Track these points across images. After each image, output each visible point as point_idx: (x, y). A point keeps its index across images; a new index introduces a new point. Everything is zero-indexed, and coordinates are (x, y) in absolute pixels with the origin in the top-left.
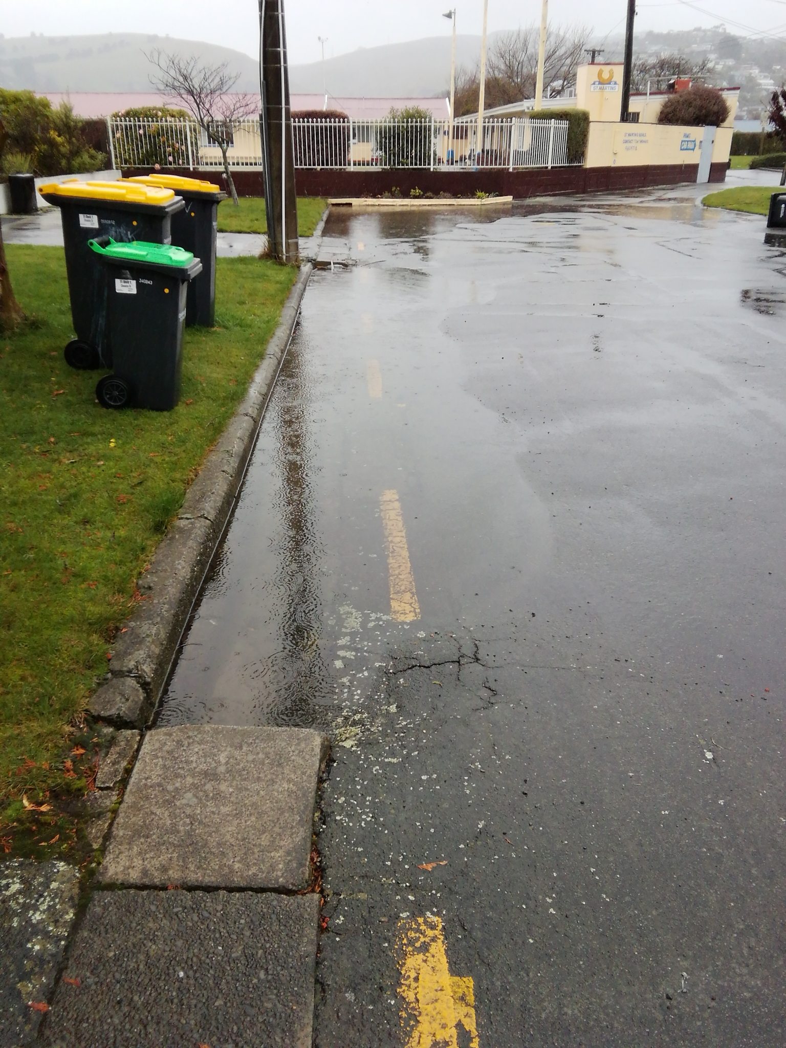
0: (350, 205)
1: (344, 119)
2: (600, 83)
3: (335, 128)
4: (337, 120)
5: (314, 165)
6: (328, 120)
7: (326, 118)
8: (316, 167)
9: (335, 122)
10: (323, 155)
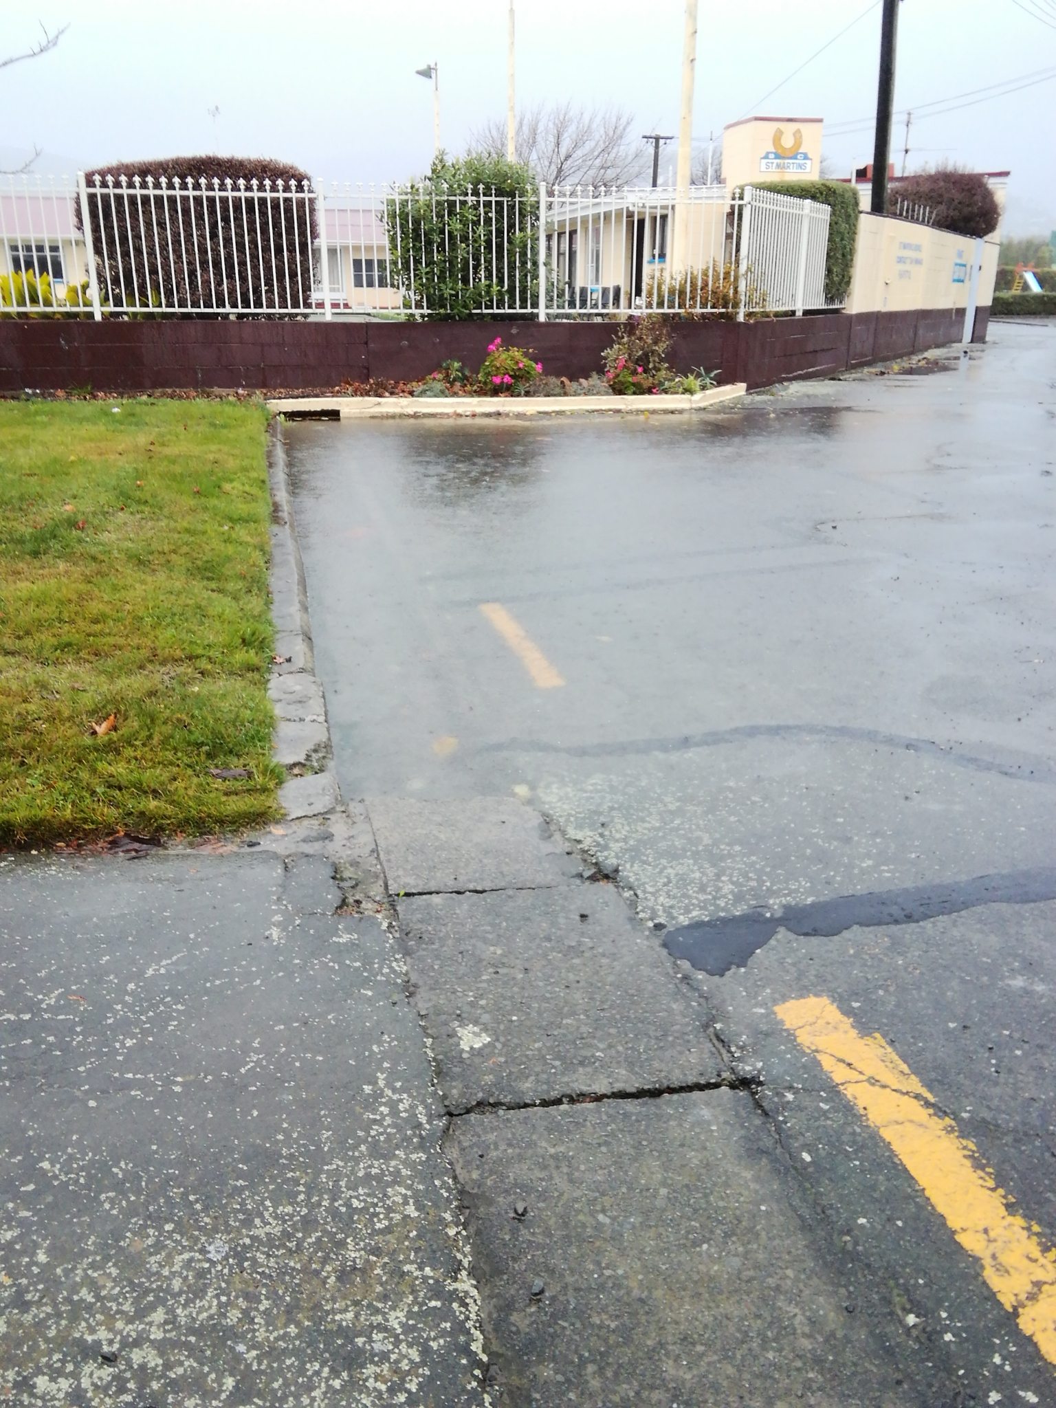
0: (334, 415)
1: (299, 181)
2: (777, 156)
3: (276, 206)
4: (280, 182)
5: (221, 304)
6: (254, 182)
7: (248, 179)
8: (228, 309)
9: (274, 189)
10: (244, 279)
